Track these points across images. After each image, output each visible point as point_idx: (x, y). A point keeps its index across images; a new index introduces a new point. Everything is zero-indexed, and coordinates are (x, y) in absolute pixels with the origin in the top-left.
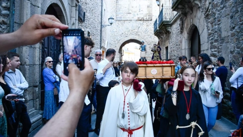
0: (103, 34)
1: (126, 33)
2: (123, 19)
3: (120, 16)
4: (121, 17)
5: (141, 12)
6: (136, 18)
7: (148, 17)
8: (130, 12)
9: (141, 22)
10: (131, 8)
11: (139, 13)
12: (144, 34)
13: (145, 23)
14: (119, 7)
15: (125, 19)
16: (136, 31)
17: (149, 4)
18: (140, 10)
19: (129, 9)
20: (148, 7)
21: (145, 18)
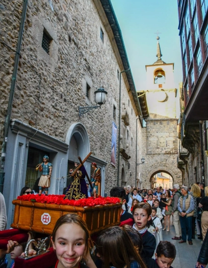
0: (137, 169)
1: (156, 164)
2: (152, 153)
3: (150, 150)
4: (151, 152)
5: (168, 147)
6: (164, 152)
7: (174, 151)
8: (159, 147)
9: (169, 155)
10: (159, 144)
11: (166, 148)
12: (171, 166)
13: (172, 156)
14: (149, 143)
15: (154, 153)
16: (164, 163)
17: (174, 140)
18: (167, 145)
19: (157, 145)
20: (174, 142)
21: (172, 152)
